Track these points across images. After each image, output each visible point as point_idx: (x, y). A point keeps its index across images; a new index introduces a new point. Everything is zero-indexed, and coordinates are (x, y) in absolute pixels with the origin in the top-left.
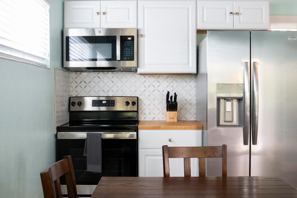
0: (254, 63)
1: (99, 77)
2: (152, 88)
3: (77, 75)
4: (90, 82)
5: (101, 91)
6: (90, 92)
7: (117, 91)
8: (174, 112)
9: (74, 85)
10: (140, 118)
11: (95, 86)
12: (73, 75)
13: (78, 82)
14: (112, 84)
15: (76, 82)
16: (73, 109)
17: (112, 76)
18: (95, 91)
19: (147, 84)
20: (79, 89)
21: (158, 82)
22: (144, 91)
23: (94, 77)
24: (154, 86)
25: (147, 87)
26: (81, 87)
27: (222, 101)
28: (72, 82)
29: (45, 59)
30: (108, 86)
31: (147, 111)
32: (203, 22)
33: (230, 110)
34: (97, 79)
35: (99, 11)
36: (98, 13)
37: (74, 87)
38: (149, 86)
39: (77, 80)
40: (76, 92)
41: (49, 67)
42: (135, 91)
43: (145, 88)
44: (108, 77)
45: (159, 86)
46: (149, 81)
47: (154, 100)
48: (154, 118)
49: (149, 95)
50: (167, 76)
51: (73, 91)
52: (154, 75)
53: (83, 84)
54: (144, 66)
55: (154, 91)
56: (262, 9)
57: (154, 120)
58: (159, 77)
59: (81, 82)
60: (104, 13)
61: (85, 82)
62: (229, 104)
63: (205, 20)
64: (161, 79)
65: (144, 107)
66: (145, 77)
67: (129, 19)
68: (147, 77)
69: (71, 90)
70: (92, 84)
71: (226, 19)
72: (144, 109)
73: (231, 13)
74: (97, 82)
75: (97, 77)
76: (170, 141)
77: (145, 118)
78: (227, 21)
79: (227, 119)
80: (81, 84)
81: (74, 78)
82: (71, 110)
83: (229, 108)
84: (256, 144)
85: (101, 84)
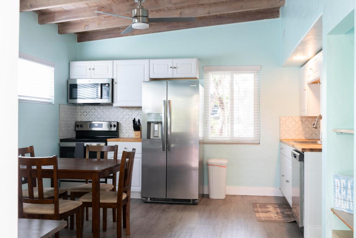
0: (169, 101)
1: (95, 109)
2: (127, 116)
3: (81, 108)
4: (89, 112)
5: (96, 118)
6: (89, 118)
7: (106, 118)
8: (138, 132)
9: (79, 114)
10: (120, 135)
11: (92, 115)
12: (79, 107)
13: (82, 112)
14: (103, 113)
15: (81, 112)
16: (77, 129)
17: (103, 108)
18: (92, 118)
19: (124, 113)
20: (82, 117)
21: (132, 112)
22: (123, 118)
23: (92, 109)
24: (129, 115)
25: (124, 115)
26: (84, 115)
27: (152, 124)
28: (78, 112)
29: (51, 99)
30: (100, 115)
31: (124, 131)
32: (154, 73)
33: (157, 130)
34: (93, 110)
35: (90, 68)
36: (90, 69)
37: (80, 115)
38: (126, 115)
39: (81, 111)
40: (81, 118)
41: (54, 104)
42: (117, 118)
43: (123, 116)
44: (101, 109)
45: (132, 115)
46: (126, 112)
47: (129, 124)
48: (129, 136)
49: (126, 121)
50: (137, 108)
51: (79, 118)
52: (129, 108)
53: (85, 114)
54: (117, 102)
55: (129, 118)
56: (192, 64)
57: (129, 137)
58: (132, 109)
59: (84, 112)
60: (93, 69)
61: (86, 112)
62: (156, 126)
63: (155, 72)
64: (133, 111)
65: (123, 128)
66: (123, 109)
67: (108, 72)
68: (124, 109)
69: (78, 117)
70: (91, 114)
71: (168, 71)
72: (123, 130)
73: (171, 67)
74: (93, 112)
75: (93, 109)
76: (125, 149)
77: (123, 136)
78: (169, 73)
79: (155, 135)
80: (84, 114)
81: (79, 109)
82: (76, 130)
83: (156, 129)
84: (170, 151)
85: (96, 114)
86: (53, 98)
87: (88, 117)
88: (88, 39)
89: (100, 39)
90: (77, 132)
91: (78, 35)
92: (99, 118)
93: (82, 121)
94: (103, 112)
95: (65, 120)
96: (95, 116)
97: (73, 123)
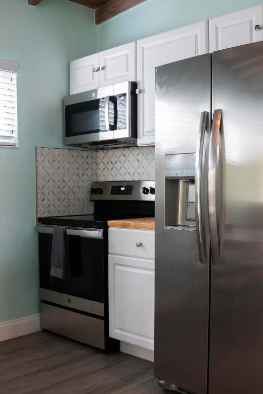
4: (116, 162)
5: (127, 174)
9: (102, 167)
11: (121, 168)
12: (101, 152)
13: (106, 163)
14: (138, 164)
15: (104, 163)
20: (106, 172)
26: (108, 169)
28: (100, 164)
30: (134, 167)
34: (122, 159)
35: (98, 67)
39: (104, 160)
41: (18, 146)
51: (101, 174)
53: (110, 166)
61: (112, 163)
67: (127, 70)
70: (118, 165)
73: (257, 26)
74: (123, 162)
80: (108, 166)
81: (102, 158)
82: (94, 199)
85: (127, 165)
86: (15, 135)
87: (114, 172)
88: (112, 12)
89: (130, 7)
90: (98, 205)
91: (96, 9)
92: (132, 173)
93: (106, 180)
94: (138, 160)
95: (57, 179)
96: (125, 171)
97: (86, 185)
